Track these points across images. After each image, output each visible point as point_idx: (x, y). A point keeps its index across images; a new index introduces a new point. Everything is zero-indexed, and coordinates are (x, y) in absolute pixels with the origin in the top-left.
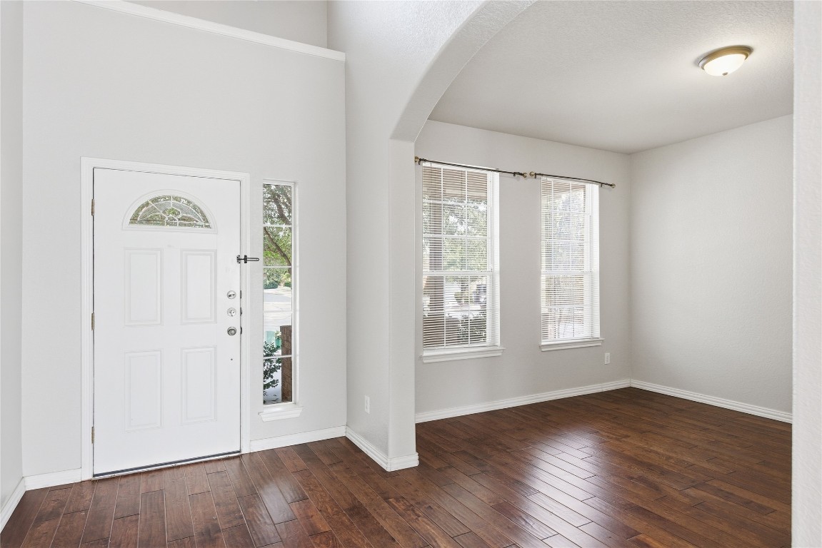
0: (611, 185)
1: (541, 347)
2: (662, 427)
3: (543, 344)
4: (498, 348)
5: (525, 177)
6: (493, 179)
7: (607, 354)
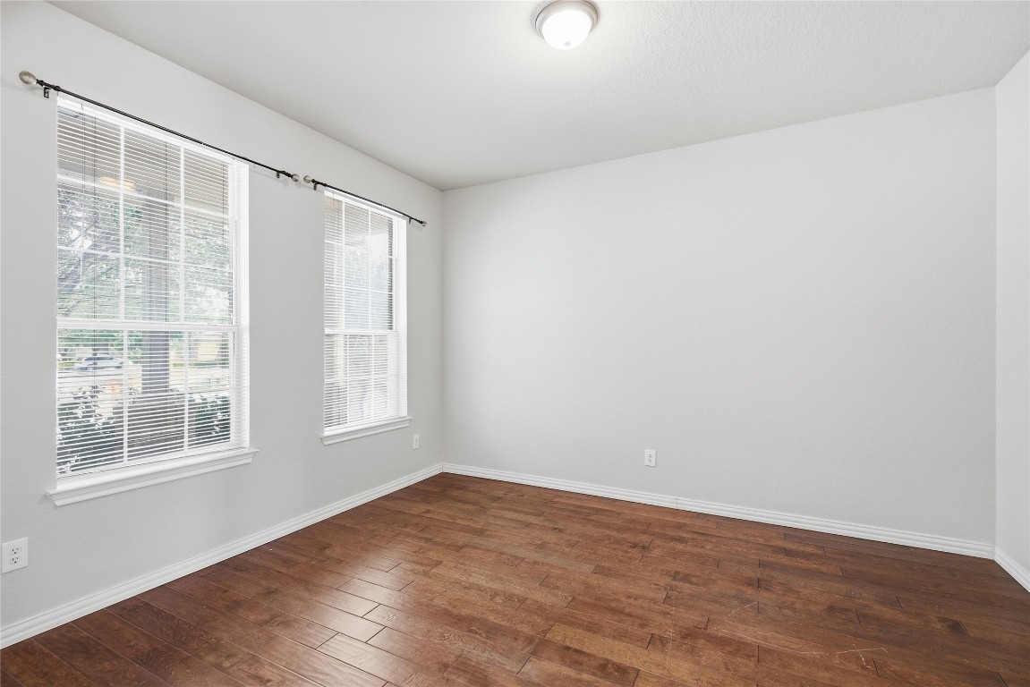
0: (421, 223)
1: (322, 439)
2: (480, 533)
3: (326, 434)
4: (247, 451)
5: (296, 181)
6: (239, 173)
7: (416, 436)
